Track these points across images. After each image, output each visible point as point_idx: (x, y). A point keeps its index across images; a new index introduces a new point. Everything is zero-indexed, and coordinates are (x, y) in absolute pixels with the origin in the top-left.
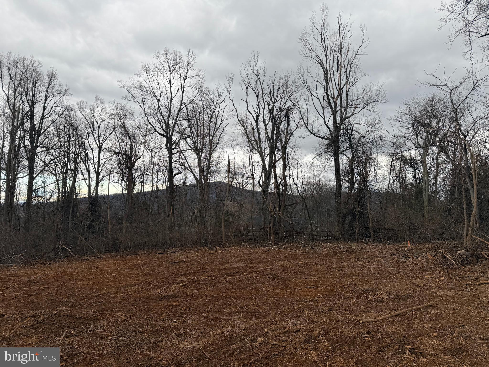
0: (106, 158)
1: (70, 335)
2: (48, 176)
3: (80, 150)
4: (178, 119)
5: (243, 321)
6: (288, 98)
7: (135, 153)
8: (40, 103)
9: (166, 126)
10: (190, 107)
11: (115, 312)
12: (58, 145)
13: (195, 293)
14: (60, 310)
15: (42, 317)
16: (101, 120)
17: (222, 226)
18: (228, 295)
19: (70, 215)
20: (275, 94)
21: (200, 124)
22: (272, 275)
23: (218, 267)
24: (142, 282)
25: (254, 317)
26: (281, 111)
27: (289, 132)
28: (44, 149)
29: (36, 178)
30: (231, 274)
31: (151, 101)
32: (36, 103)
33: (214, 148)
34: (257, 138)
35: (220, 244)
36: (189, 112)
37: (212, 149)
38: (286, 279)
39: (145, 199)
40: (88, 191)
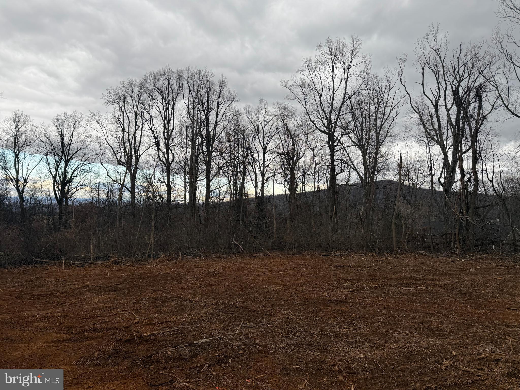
0: (270, 160)
1: (246, 326)
2: (222, 179)
3: (247, 154)
4: (341, 113)
5: (424, 339)
6: (480, 73)
7: (297, 153)
8: (213, 111)
9: (328, 122)
10: (354, 99)
11: (284, 310)
12: (229, 149)
13: (365, 301)
14: (236, 302)
15: (222, 306)
16: (265, 123)
17: (392, 230)
18: (403, 307)
19: (241, 215)
20: (461, 71)
21: (366, 116)
22: (459, 291)
23: (389, 276)
24: (309, 283)
25: (437, 336)
26: (469, 90)
27: (481, 116)
28: (218, 154)
29: (213, 181)
30: (406, 285)
31: (313, 98)
32: (210, 112)
33: (381, 142)
34: (436, 126)
35: (391, 250)
36: (353, 104)
37: (380, 144)
38: (478, 296)
39: (307, 199)
40: (255, 192)
